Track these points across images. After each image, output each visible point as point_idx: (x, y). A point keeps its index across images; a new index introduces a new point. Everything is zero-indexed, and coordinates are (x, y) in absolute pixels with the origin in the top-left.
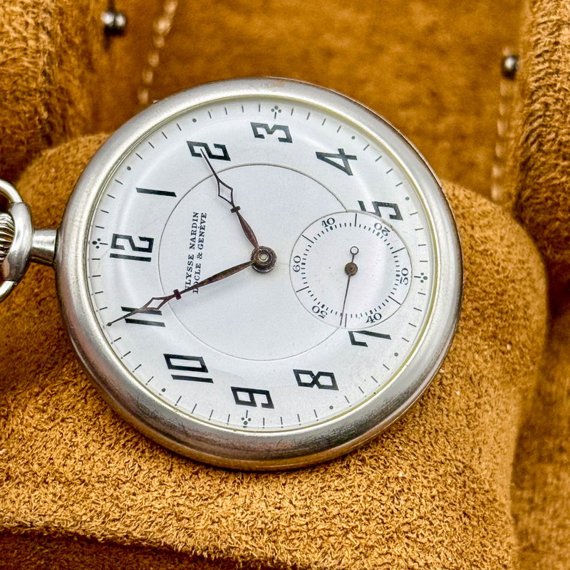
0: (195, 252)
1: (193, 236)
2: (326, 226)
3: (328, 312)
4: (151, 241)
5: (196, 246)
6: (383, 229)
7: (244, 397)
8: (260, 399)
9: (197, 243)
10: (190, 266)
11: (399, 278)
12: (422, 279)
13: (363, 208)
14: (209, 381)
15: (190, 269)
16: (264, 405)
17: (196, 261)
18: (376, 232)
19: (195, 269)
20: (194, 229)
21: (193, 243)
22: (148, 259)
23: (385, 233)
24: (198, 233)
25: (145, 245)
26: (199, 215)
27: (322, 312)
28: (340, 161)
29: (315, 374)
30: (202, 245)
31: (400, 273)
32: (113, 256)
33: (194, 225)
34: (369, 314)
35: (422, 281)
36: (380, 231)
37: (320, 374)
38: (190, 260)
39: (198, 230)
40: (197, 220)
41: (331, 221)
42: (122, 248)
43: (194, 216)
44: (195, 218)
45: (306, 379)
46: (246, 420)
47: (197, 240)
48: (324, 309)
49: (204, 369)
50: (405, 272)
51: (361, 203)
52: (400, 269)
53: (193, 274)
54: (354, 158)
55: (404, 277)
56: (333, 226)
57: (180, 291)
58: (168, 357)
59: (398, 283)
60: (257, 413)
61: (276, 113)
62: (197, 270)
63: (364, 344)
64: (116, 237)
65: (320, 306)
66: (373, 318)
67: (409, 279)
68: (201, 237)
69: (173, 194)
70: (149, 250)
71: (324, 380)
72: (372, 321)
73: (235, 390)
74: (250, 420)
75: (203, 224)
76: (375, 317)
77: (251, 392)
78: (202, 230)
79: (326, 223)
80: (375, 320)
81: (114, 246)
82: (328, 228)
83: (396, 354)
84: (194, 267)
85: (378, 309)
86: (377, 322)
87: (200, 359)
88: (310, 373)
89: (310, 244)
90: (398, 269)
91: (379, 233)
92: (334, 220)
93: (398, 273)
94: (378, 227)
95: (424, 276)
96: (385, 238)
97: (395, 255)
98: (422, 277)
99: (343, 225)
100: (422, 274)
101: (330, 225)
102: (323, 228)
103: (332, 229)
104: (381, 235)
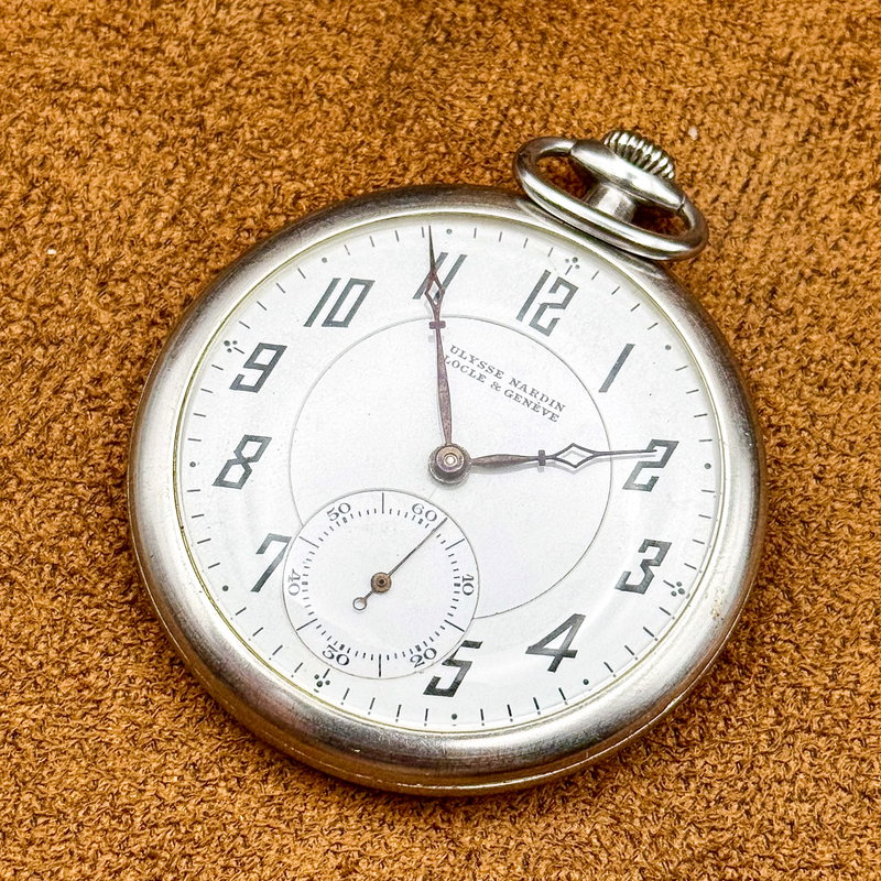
0: (504, 383)
1: (529, 390)
2: (464, 579)
3: (334, 524)
4: (547, 332)
5: (512, 387)
6: (424, 659)
7: (265, 357)
8: (252, 377)
9: (516, 391)
10: (486, 367)
11: (337, 647)
12: (321, 679)
13: (467, 644)
14: (309, 323)
15: (482, 365)
16: (240, 377)
17: (491, 378)
18: (423, 648)
19: (479, 371)
20: (539, 396)
21: (519, 386)
22: (520, 317)
23: (416, 659)
24: (530, 398)
25: (544, 322)
26: (557, 412)
27: (337, 515)
28: (556, 644)
29: (251, 464)
30: (510, 396)
31: (344, 651)
32: (547, 274)
33: (545, 399)
34: (303, 579)
35: (317, 677)
36: (421, 653)
37: (248, 472)
38: (495, 372)
39: (535, 401)
40: (551, 405)
41: (468, 589)
42: (554, 290)
43: (559, 404)
44: (555, 404)
45: (250, 450)
46: (231, 346)
47: (521, 392)
48: (340, 519)
49: (329, 322)
50: (343, 660)
51: (477, 645)
52: (351, 655)
53: (474, 366)
54: (553, 668)
55: (336, 654)
56: (459, 589)
57: (441, 330)
58: (368, 285)
59: (331, 643)
60: (235, 365)
61: (673, 586)
62: (477, 374)
63: (261, 551)
64: (573, 289)
65: (348, 516)
66: (295, 581)
67: (330, 661)
68: (523, 400)
69: (604, 389)
70: (534, 324)
71: (236, 473)
72: (292, 579)
73: (280, 350)
74: (230, 350)
75: (541, 411)
76: (295, 585)
77: (267, 370)
78: (532, 406)
79: (468, 581)
80: (291, 583)
81: (560, 281)
82: (459, 581)
83: (225, 588)
84: (483, 372)
85: (305, 595)
86: (287, 585)
87: (345, 324)
88: (256, 458)
89: (447, 545)
90: (352, 652)
91: (419, 650)
92: (469, 594)
93: (345, 649)
94: (430, 654)
95: (324, 684)
96: (409, 656)
97: (376, 658)
98: (324, 681)
99: (454, 604)
100: (328, 683)
101: (462, 585)
102: (462, 573)
103: (455, 585)
104: (416, 652)
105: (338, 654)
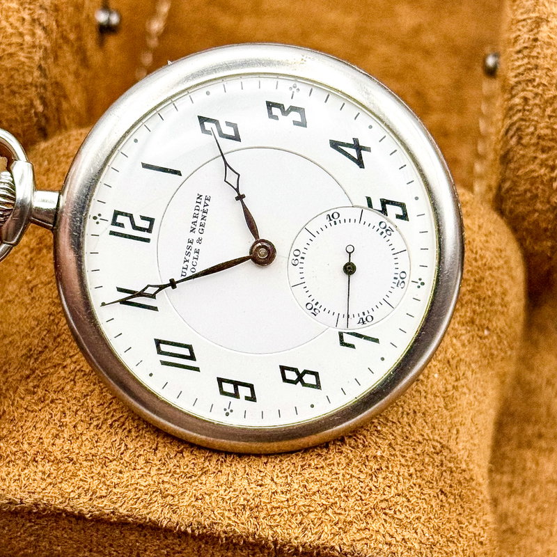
0: (196, 236)
1: (195, 219)
2: (330, 220)
3: (321, 309)
4: (151, 221)
5: (196, 230)
6: (387, 228)
7: (229, 388)
8: (244, 391)
9: (198, 227)
10: (188, 251)
11: (396, 281)
12: (419, 284)
13: (370, 205)
14: (197, 369)
15: (188, 254)
16: (247, 398)
17: (195, 246)
18: (381, 230)
19: (193, 255)
20: (197, 212)
21: (194, 226)
22: (147, 240)
23: (388, 232)
24: (200, 217)
25: (146, 224)
26: (203, 198)
27: (315, 309)
28: (353, 152)
29: (301, 372)
30: (203, 230)
31: (398, 276)
32: (112, 233)
33: (197, 208)
34: (361, 316)
35: (419, 287)
36: (384, 230)
37: (306, 372)
38: (190, 244)
39: (201, 213)
40: (200, 203)
41: (336, 216)
42: (121, 225)
43: (198, 198)
44: (199, 200)
45: (291, 375)
46: (228, 411)
47: (198, 224)
48: (317, 307)
49: (192, 357)
50: (403, 275)
51: (369, 199)
52: (399, 271)
53: (190, 259)
54: (368, 149)
55: (401, 280)
56: (337, 221)
58: (158, 342)
59: (395, 286)
60: (240, 404)
61: (293, 92)
62: (195, 255)
63: (352, 346)
64: (117, 213)
65: (314, 303)
66: (364, 320)
67: (406, 283)
68: (203, 221)
69: (178, 173)
70: (149, 230)
71: (308, 379)
72: (363, 322)
73: (220, 381)
74: (231, 411)
75: (206, 208)
76: (366, 319)
77: (236, 384)
78: (205, 214)
79: (330, 217)
80: (366, 322)
81: (114, 223)
82: (332, 222)
83: (383, 359)
84: (192, 252)
85: (371, 311)
86: (368, 324)
87: (190, 347)
88: (296, 370)
89: (312, 237)
90: (397, 271)
91: (382, 233)
92: (339, 215)
93: (396, 276)
94: (383, 225)
95: (422, 281)
96: (388, 237)
97: (395, 256)
98: (420, 282)
99: (347, 221)
100: (420, 279)
101: (334, 220)
102: (327, 222)
103: (335, 224)
104: (384, 234)
105: (400, 280)
